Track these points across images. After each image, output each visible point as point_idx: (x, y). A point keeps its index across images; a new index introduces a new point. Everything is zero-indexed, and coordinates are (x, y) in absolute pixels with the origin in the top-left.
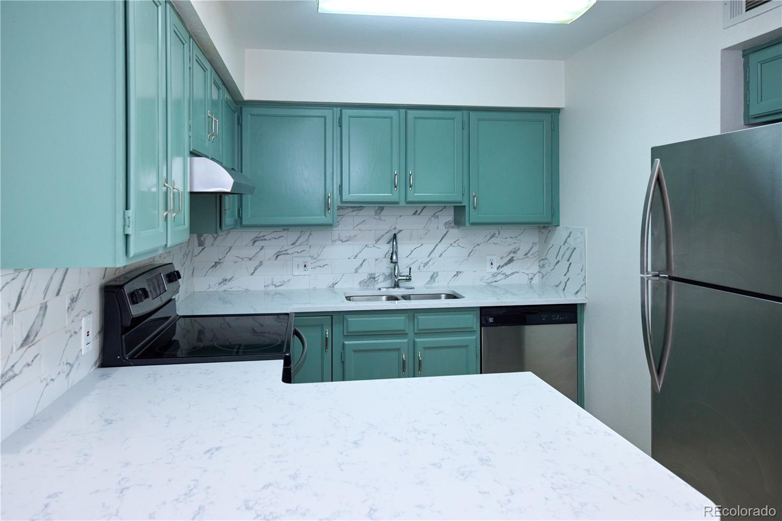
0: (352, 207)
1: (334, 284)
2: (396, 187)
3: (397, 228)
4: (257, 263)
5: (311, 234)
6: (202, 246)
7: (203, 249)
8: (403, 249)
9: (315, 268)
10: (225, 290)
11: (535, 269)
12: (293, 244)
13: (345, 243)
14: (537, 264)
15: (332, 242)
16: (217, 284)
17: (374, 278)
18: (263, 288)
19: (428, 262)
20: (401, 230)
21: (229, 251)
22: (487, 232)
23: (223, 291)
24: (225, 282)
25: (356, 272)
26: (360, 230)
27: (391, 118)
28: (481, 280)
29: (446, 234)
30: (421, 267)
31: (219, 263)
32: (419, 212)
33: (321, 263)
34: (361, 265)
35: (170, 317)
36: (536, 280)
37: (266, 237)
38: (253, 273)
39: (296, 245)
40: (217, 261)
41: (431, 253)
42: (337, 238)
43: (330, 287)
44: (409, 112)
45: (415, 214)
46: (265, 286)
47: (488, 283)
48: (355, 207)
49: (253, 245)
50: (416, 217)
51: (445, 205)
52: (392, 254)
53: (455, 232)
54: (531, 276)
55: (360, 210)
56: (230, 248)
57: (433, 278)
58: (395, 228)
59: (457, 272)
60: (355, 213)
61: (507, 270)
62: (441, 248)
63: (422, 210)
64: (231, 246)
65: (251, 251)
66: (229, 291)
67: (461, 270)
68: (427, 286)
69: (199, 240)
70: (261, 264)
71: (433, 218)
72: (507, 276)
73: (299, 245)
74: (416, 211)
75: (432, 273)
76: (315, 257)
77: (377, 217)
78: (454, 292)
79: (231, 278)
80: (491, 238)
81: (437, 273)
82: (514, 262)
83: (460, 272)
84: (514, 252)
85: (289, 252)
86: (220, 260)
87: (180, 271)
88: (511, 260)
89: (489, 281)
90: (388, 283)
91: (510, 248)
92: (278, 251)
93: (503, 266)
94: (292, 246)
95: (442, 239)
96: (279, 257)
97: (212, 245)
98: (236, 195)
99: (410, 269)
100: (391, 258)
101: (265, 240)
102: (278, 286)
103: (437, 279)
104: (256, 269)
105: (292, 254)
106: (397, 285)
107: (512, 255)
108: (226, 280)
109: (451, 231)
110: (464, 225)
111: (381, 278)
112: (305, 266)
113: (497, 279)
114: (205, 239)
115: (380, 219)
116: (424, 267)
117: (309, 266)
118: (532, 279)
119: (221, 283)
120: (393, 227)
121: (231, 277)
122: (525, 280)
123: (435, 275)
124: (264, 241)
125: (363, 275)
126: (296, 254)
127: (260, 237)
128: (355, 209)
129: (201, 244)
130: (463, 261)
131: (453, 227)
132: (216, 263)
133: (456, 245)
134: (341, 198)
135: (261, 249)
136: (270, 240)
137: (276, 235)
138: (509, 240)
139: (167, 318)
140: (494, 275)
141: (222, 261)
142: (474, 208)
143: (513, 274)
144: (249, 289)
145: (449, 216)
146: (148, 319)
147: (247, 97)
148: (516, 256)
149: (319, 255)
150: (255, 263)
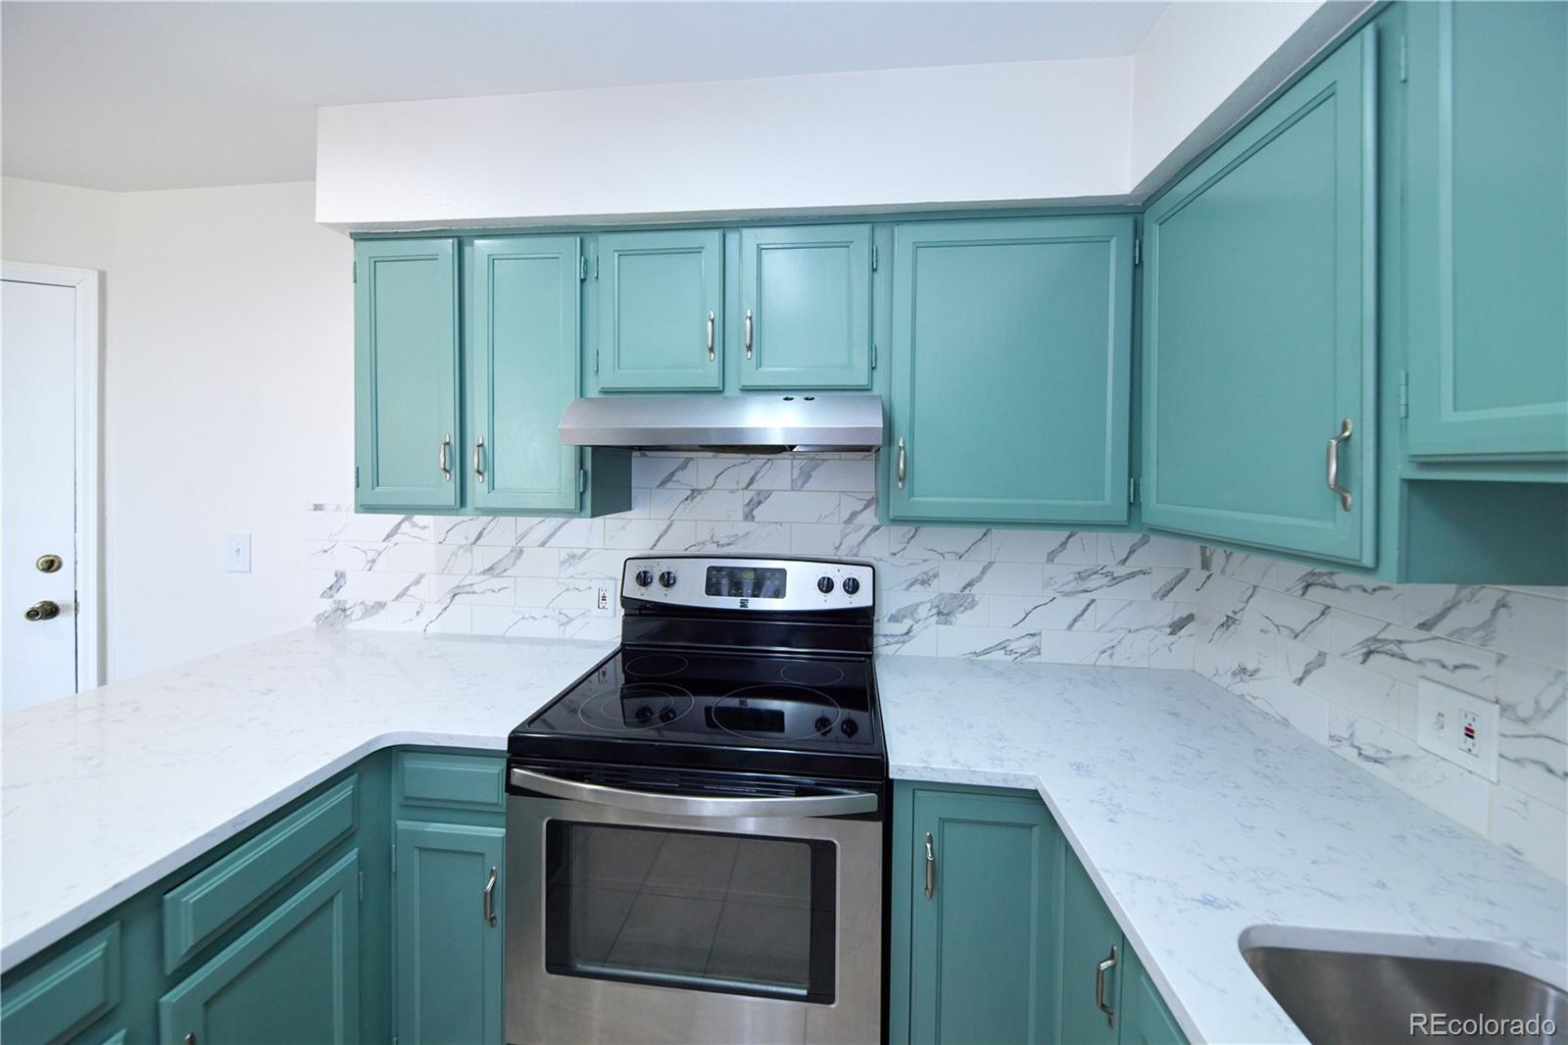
4: (1312, 655)
6: (1208, 569)
7: (1209, 577)
10: (1243, 696)
12: (1423, 626)
16: (1229, 673)
18: (1325, 740)
21: (1251, 596)
23: (1238, 696)
24: (1243, 675)
31: (1234, 621)
33: (1556, 757)
38: (1301, 680)
39: (1435, 632)
40: (1231, 615)
46: (1331, 738)
49: (1303, 595)
56: (1255, 588)
64: (1256, 582)
65: (1299, 613)
66: (1250, 703)
70: (1320, 660)
73: (1450, 638)
76: (1520, 714)
79: (1254, 672)
85: (1408, 650)
86: (1235, 613)
92: (1373, 633)
94: (1424, 635)
96: (1373, 659)
97: (1223, 572)
101: (1334, 587)
102: (1365, 758)
104: (1307, 672)
105: (1420, 662)
108: (1245, 671)
112: (1470, 733)
117: (1487, 741)
119: (1236, 673)
121: (1254, 668)
124: (1328, 590)
126: (1433, 670)
129: (1206, 564)
132: (1227, 618)
135: (1323, 613)
136: (1347, 589)
141: (1238, 616)
144: (1291, 723)
149: (1540, 714)
150: (1305, 652)
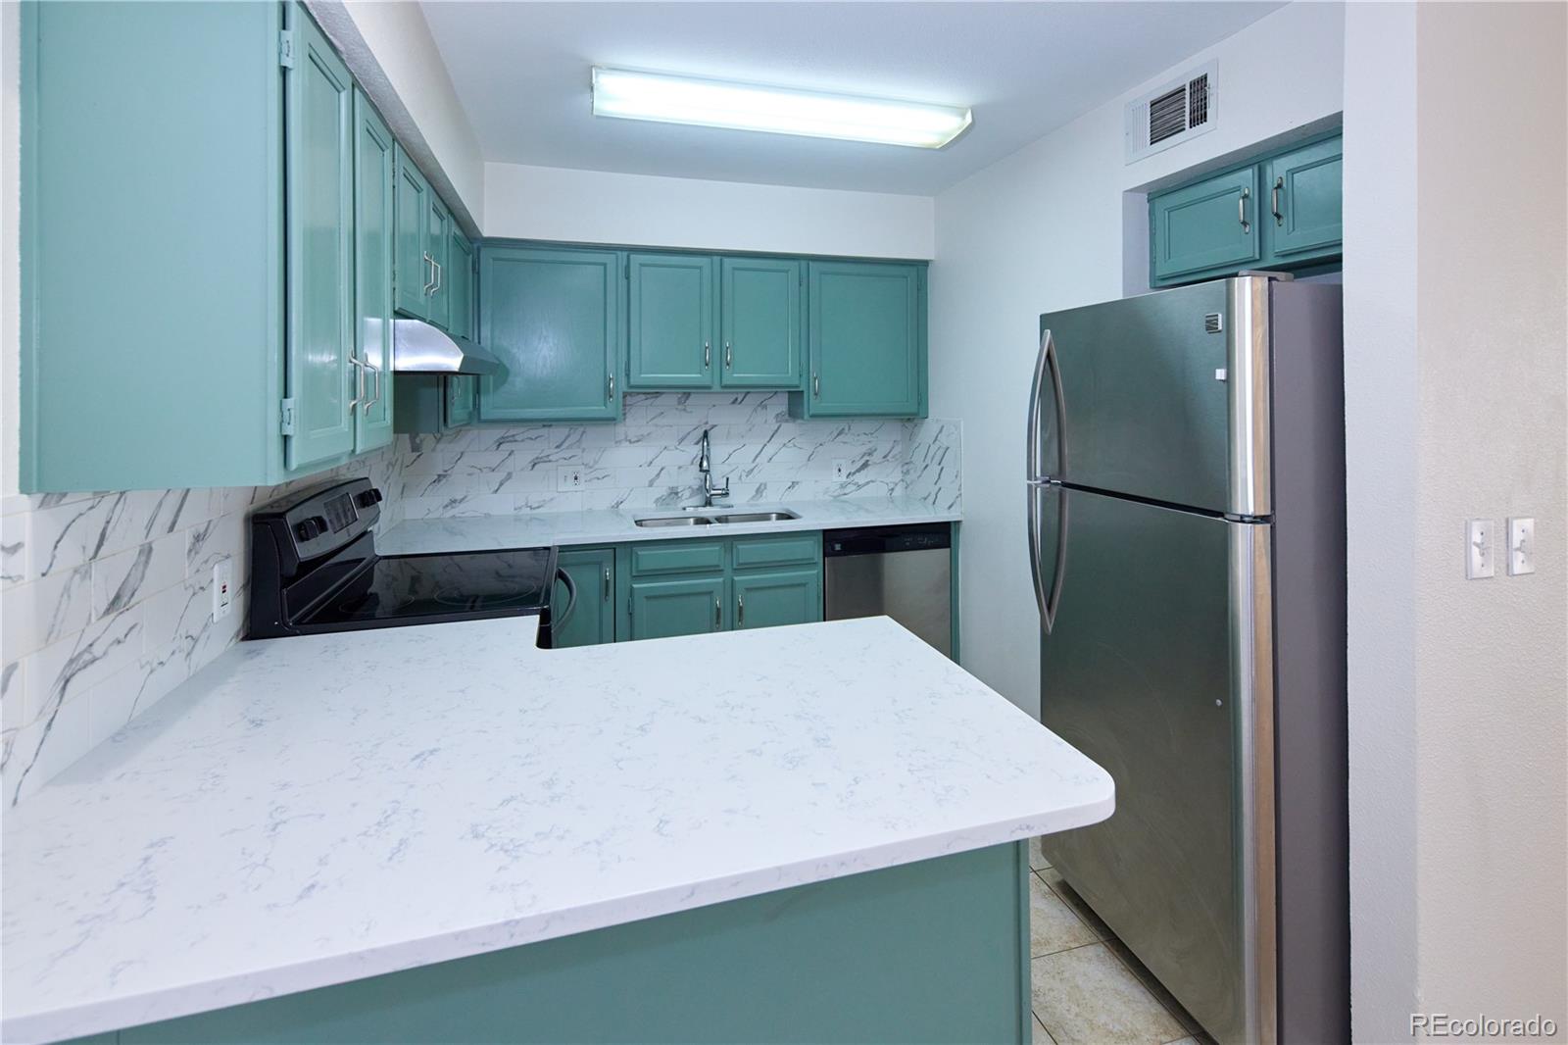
0: (644, 393)
1: (618, 504)
2: (707, 365)
3: (710, 423)
4: (503, 476)
5: (584, 432)
6: (418, 451)
7: (419, 456)
8: (718, 451)
9: (590, 481)
10: (454, 515)
11: (897, 476)
12: (557, 447)
13: (636, 444)
14: (899, 469)
15: (616, 442)
16: (441, 509)
17: (677, 493)
18: (512, 512)
19: (752, 470)
20: (716, 426)
21: (459, 459)
22: (834, 426)
23: (451, 517)
24: (454, 505)
25: (651, 485)
26: (656, 426)
27: (700, 268)
28: (826, 493)
29: (776, 431)
30: (743, 478)
31: (445, 476)
32: (739, 400)
33: (600, 474)
34: (658, 475)
35: (364, 559)
36: (898, 492)
37: (517, 438)
38: (497, 490)
39: (563, 447)
40: (441, 473)
41: (757, 457)
42: (623, 437)
43: (613, 507)
44: (727, 260)
45: (734, 402)
46: (515, 509)
47: (835, 497)
48: (648, 393)
49: (497, 449)
50: (736, 406)
51: (774, 390)
52: (702, 458)
53: (790, 428)
54: (891, 486)
55: (657, 397)
56: (462, 453)
57: (759, 491)
58: (707, 423)
59: (793, 483)
60: (649, 402)
61: (860, 478)
62: (770, 450)
63: (744, 397)
64: (462, 450)
65: (495, 458)
66: (460, 517)
67: (797, 480)
68: (752, 502)
69: (413, 439)
70: (509, 476)
71: (760, 408)
72: (859, 487)
73: (567, 448)
74: (736, 399)
75: (758, 485)
76: (591, 465)
77: (680, 407)
78: (788, 510)
79: (463, 499)
80: (838, 435)
81: (765, 485)
82: (869, 468)
83: (797, 483)
84: (870, 454)
85: (551, 458)
86: (446, 471)
87: (380, 490)
88: (865, 465)
89: (836, 494)
90: (698, 500)
91: (864, 449)
92: (536, 456)
93: (854, 473)
94: (557, 450)
95: (772, 436)
96: (536, 466)
97: (434, 449)
98: (471, 377)
99: (728, 479)
100: (701, 465)
101: (516, 441)
102: (534, 509)
103: (764, 494)
104: (501, 484)
105: (557, 461)
106: (708, 503)
107: (866, 458)
108: (454, 501)
109: (784, 425)
110: (802, 418)
111: (687, 493)
112: (576, 478)
113: (846, 491)
114: (421, 441)
115: (685, 410)
116: (747, 476)
117: (582, 478)
118: (892, 489)
119: (447, 506)
120: (704, 421)
121: (462, 497)
122: (884, 491)
123: (763, 487)
124: (513, 443)
125: (660, 490)
126: (562, 462)
127: (507, 437)
128: (648, 396)
129: (416, 448)
130: (800, 468)
131: (787, 421)
132: (439, 476)
133: (790, 444)
134: (629, 382)
135: (510, 454)
136: (523, 441)
137: (533, 433)
138: (863, 438)
139: (360, 560)
140: (843, 486)
141: (449, 472)
142: (816, 394)
143: (868, 483)
144: (492, 513)
145: (780, 404)
146: (328, 563)
147: (487, 231)
148: (872, 459)
149: (596, 462)
150: (500, 475)
